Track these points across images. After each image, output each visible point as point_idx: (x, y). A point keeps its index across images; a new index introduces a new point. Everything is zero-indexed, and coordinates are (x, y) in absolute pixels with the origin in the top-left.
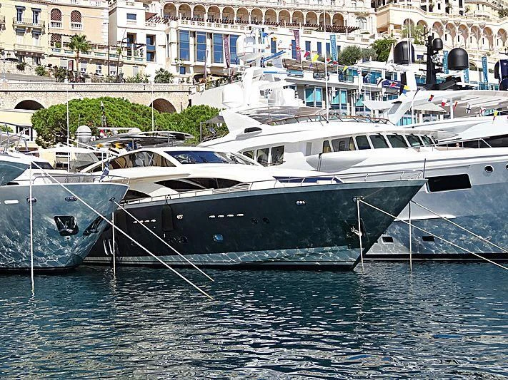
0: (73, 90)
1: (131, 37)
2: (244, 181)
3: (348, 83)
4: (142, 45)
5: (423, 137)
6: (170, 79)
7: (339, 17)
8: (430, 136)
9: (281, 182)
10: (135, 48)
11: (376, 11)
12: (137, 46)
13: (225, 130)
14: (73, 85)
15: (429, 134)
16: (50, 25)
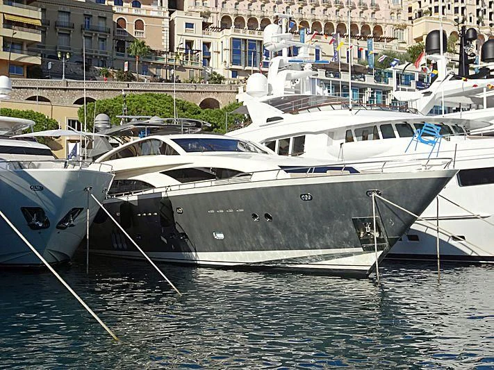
0: (128, 89)
1: (189, 44)
2: (246, 171)
3: (382, 84)
4: (198, 51)
5: (454, 127)
6: (222, 81)
7: (378, 28)
8: (462, 126)
9: (287, 172)
10: (192, 53)
11: (412, 23)
12: (194, 52)
13: (248, 121)
14: (128, 84)
15: (460, 123)
16: (116, 32)
